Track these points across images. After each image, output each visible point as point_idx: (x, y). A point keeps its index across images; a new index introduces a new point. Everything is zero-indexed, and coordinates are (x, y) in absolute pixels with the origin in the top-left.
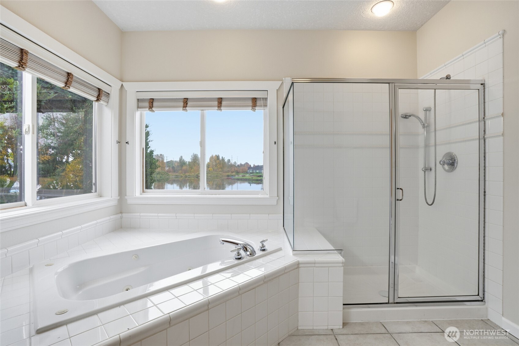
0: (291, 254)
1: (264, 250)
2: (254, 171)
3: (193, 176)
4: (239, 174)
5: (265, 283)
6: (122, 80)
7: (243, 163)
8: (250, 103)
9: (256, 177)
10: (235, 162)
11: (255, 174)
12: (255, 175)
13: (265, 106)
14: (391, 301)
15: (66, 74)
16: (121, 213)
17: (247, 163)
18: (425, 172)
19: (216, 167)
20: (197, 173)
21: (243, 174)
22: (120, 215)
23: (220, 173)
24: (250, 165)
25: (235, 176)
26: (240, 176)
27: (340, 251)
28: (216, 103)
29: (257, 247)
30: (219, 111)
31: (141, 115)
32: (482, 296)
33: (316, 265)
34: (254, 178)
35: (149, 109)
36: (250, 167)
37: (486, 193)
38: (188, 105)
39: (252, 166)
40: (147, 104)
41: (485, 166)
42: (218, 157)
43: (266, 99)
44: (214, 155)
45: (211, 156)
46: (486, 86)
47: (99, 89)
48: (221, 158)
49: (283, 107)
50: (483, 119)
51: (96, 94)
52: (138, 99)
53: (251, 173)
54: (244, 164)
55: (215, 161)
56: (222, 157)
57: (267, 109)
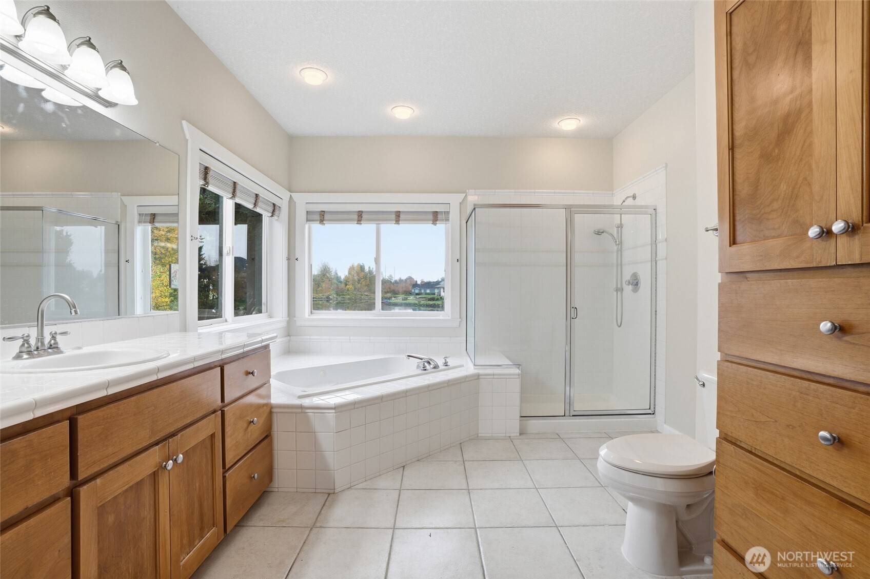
0: (473, 368)
1: (446, 365)
2: (423, 291)
3: (321, 298)
4: (397, 296)
5: (448, 386)
6: (290, 191)
7: (404, 278)
8: (431, 217)
9: (426, 300)
10: (391, 276)
11: (423, 296)
12: (425, 298)
13: (447, 220)
14: (567, 414)
15: (255, 196)
16: (289, 335)
17: (410, 278)
18: (617, 292)
19: (359, 283)
20: (327, 294)
21: (403, 296)
22: (288, 338)
23: (366, 294)
24: (416, 281)
25: (390, 298)
26: (400, 299)
27: (518, 366)
28: (394, 217)
29: (440, 362)
30: (397, 225)
31: (310, 228)
32: (653, 410)
33: (495, 377)
34: (422, 302)
35: (320, 223)
36: (415, 285)
37: (657, 313)
38: (362, 219)
39: (419, 282)
40: (318, 217)
41: (656, 287)
42: (362, 268)
43: (448, 213)
44: (356, 265)
45: (351, 265)
46: (658, 211)
47: (274, 204)
48: (367, 269)
49: (467, 223)
50: (654, 243)
51: (271, 209)
52: (307, 212)
53: (417, 294)
54: (406, 280)
55: (358, 275)
56: (369, 268)
57: (449, 225)
